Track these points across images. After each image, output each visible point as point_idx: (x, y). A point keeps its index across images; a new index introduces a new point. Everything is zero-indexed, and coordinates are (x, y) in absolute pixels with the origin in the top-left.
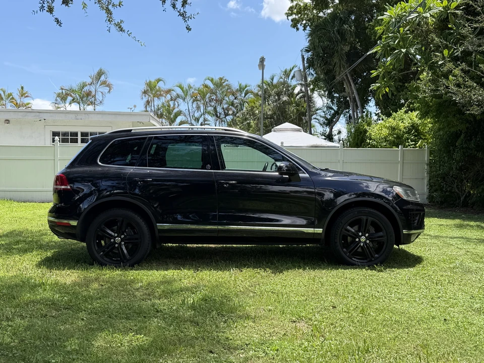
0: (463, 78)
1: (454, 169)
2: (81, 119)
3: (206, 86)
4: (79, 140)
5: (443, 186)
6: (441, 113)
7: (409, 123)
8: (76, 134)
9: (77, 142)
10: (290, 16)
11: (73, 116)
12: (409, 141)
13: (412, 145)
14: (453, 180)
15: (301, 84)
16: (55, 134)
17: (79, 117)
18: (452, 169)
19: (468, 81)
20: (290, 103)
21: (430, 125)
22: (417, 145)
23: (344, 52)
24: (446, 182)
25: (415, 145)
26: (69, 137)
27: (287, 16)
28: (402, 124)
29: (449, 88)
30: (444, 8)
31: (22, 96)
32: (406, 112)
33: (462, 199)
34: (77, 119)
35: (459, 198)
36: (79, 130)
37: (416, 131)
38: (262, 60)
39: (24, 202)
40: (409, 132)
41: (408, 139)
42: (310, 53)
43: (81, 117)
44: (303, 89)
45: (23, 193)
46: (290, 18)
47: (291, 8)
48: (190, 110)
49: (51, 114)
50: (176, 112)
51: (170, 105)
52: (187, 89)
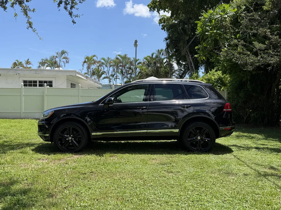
0: (242, 49)
1: (240, 102)
3: (117, 59)
4: (38, 85)
5: (234, 112)
6: (232, 71)
7: (217, 77)
8: (36, 82)
9: (37, 86)
10: (161, 24)
11: (34, 72)
12: (217, 86)
13: (218, 89)
14: (240, 109)
15: (166, 58)
16: (25, 82)
17: (37, 72)
18: (239, 102)
19: (245, 51)
20: (161, 67)
21: (229, 78)
22: (221, 89)
23: (186, 40)
24: (236, 109)
25: (220, 89)
26: (33, 84)
27: (159, 24)
28: (214, 77)
29: (235, 55)
30: (235, 12)
31: (27, 64)
32: (216, 71)
33: (245, 118)
34: (36, 74)
35: (243, 119)
36: (38, 79)
37: (221, 81)
38: (136, 42)
40: (217, 82)
41: (216, 86)
42: (168, 41)
43: (38, 73)
44: (168, 60)
46: (161, 25)
47: (160, 20)
48: (109, 71)
49: (22, 71)
50: (102, 72)
51: (99, 68)
52: (107, 59)
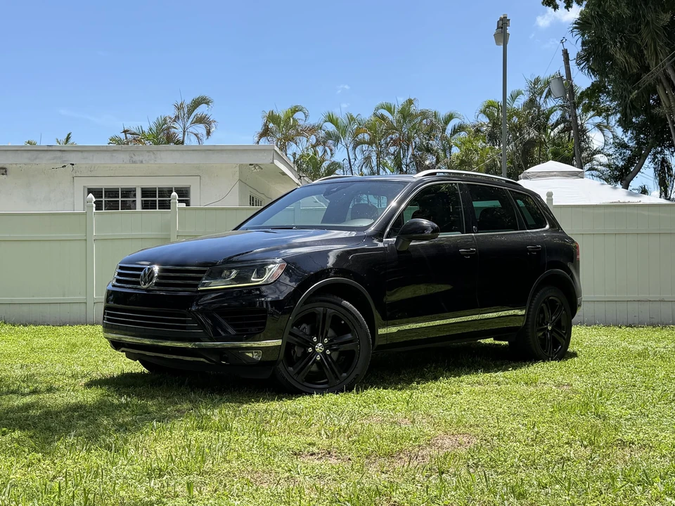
2: (142, 162)
4: (139, 204)
11: (126, 157)
15: (563, 107)
17: (137, 158)
23: (661, 24)
26: (120, 199)
34: (134, 162)
38: (503, 24)
39: (25, 325)
43: (141, 158)
44: (567, 114)
45: (25, 308)
48: (352, 161)
49: (85, 154)
50: (329, 166)
51: (315, 153)
52: (346, 121)
